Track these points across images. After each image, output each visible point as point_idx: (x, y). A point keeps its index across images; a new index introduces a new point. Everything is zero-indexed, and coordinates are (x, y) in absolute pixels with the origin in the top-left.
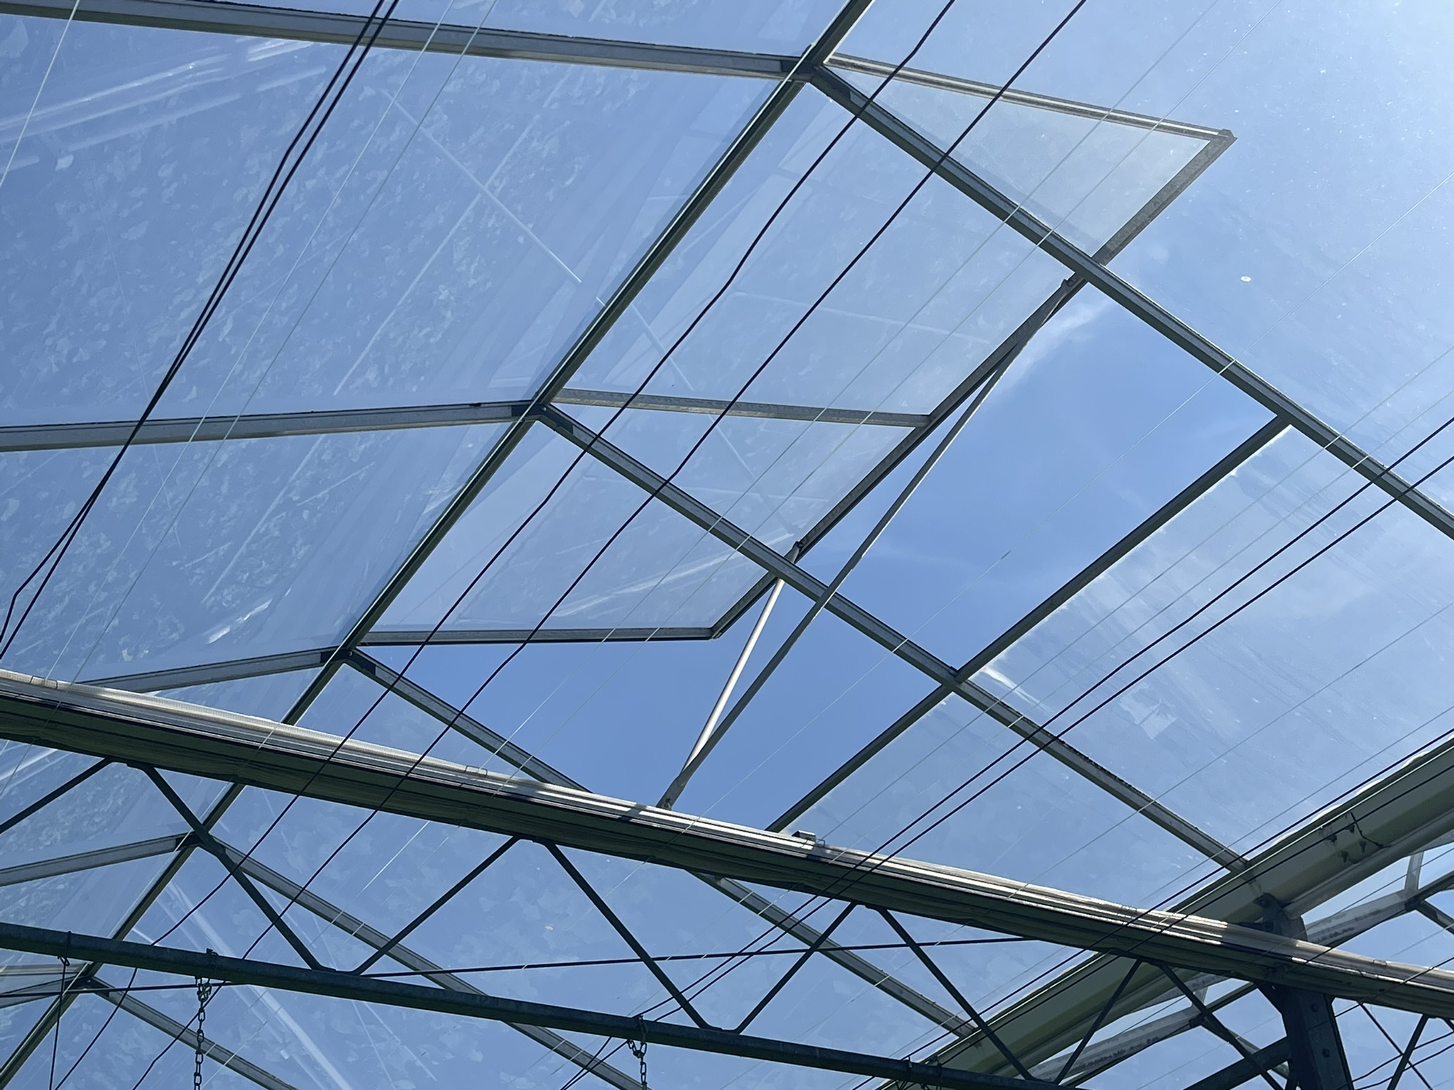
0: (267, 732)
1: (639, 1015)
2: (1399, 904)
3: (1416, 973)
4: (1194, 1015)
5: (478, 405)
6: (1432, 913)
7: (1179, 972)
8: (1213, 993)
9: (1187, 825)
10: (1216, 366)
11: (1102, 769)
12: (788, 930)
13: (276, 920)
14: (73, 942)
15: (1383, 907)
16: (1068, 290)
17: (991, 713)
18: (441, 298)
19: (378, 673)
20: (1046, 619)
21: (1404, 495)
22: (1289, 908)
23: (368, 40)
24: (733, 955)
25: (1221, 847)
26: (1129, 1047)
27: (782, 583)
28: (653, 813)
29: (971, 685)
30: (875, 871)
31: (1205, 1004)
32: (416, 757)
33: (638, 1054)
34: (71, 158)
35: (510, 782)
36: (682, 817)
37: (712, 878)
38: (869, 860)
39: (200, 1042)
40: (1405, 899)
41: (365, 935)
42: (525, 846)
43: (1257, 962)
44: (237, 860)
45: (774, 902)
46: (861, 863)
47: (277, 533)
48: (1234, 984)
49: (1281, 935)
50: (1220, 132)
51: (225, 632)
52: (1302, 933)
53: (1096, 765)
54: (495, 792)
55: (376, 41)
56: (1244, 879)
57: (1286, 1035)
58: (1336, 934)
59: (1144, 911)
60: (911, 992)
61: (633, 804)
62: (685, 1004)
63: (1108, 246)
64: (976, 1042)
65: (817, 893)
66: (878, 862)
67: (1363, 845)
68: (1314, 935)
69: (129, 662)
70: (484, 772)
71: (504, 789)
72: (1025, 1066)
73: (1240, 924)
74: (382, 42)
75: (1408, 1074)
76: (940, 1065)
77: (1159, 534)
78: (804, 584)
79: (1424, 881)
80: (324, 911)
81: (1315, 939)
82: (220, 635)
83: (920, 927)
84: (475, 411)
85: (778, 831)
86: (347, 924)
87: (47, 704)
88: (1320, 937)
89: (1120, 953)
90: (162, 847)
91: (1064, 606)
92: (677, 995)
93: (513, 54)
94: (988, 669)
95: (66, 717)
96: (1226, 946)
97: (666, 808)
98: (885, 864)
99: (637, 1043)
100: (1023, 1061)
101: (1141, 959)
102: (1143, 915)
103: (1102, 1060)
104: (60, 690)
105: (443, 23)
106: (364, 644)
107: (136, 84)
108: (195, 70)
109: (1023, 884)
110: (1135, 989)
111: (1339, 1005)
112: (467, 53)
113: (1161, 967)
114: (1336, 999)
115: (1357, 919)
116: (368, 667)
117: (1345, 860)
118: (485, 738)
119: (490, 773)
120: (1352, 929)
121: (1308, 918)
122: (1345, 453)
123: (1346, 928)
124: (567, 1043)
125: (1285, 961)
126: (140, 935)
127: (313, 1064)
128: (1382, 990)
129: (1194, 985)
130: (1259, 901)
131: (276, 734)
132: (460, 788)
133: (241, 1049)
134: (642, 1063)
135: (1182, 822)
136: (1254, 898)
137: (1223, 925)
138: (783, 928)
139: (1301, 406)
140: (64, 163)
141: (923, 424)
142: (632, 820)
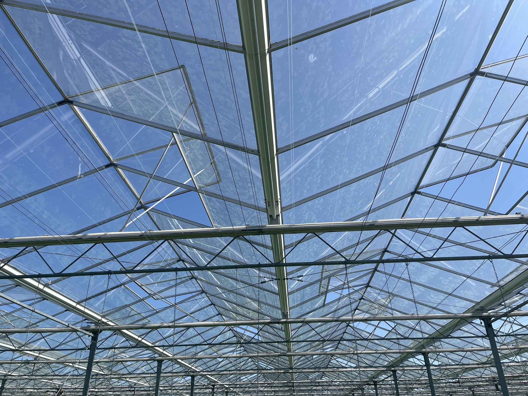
5: (427, 148)
19: (423, 194)
28: (483, 218)
33: (491, 262)
36: (489, 217)
61: (478, 217)
62: (499, 251)
71: (452, 220)
97: (485, 216)
99: (491, 260)
106: (418, 189)
116: (420, 193)
142: (479, 220)
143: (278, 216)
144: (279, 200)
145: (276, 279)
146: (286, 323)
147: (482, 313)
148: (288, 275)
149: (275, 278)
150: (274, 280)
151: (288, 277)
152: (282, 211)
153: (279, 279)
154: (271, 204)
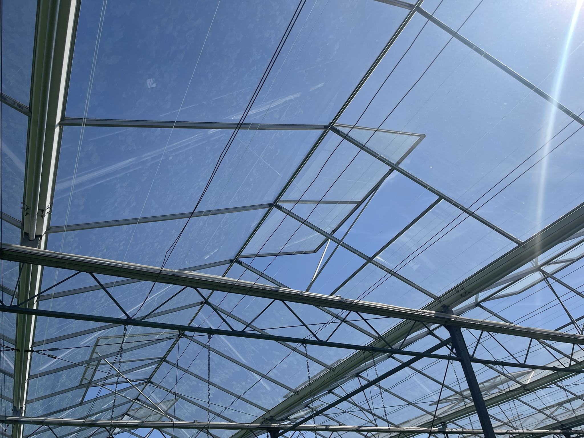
0: (220, 279)
1: (305, 338)
2: (474, 305)
3: (479, 321)
4: (428, 332)
5: (261, 205)
6: (482, 307)
7: (425, 323)
8: (432, 327)
9: (425, 290)
10: (426, 188)
11: (405, 278)
12: (337, 318)
13: (224, 320)
14: (181, 327)
15: (470, 306)
16: (391, 171)
17: (379, 267)
18: (251, 181)
19: (243, 264)
20: (390, 245)
21: (471, 214)
22: (449, 308)
23: (238, 128)
24: (326, 323)
25: (433, 295)
26: (414, 340)
27: (330, 240)
28: (305, 293)
29: (374, 261)
30: (356, 304)
31: (431, 330)
32: (254, 283)
33: (305, 347)
34: (172, 157)
35: (273, 287)
36: (311, 293)
37: (318, 306)
38: (355, 301)
39: (209, 348)
40: (475, 304)
41: (243, 322)
42: (277, 301)
43: (443, 320)
44: (215, 308)
45: (333, 312)
46: (353, 302)
47: (218, 234)
48: (437, 325)
49: (448, 314)
50: (422, 135)
51: (208, 256)
52: (452, 313)
53: (403, 277)
54: (270, 290)
55: (240, 128)
56: (439, 302)
57: (450, 337)
58: (460, 313)
59: (417, 310)
60: (364, 330)
61: (300, 291)
62: (315, 336)
63: (399, 161)
64: (380, 341)
65: (343, 309)
66: (357, 302)
67: (465, 293)
68: (455, 313)
69: (188, 265)
70: (267, 286)
71: (272, 289)
72: (391, 346)
73: (438, 312)
74: (242, 128)
75: (479, 345)
76: (372, 347)
77: (415, 225)
78: (335, 240)
79: (479, 300)
80: (234, 317)
81: (455, 314)
82: (207, 257)
83: (365, 316)
84: (261, 206)
85: (332, 296)
86: (239, 320)
87: (173, 275)
88: (456, 313)
89: (412, 320)
90: (197, 304)
91: (394, 242)
92: (313, 333)
93: (266, 129)
94: (377, 257)
95: (177, 278)
96: (435, 317)
97: (308, 292)
98: (358, 302)
99: (304, 344)
100: (390, 344)
101: (416, 321)
102: (417, 311)
103: (408, 343)
104: (176, 272)
105: (253, 123)
106: (239, 258)
107: (185, 140)
108: (197, 136)
109: (389, 305)
110: (416, 327)
111: (462, 329)
112: (258, 129)
113: (421, 322)
114: (461, 328)
115: (464, 309)
116: (240, 263)
117: (461, 296)
118: (267, 278)
119: (269, 286)
120: (463, 311)
121: (453, 309)
122: (456, 205)
123: (462, 311)
124: (288, 345)
125: (449, 320)
126: (194, 324)
127: (232, 351)
128: (472, 326)
129: (428, 326)
130: (442, 306)
131: (222, 279)
132: (262, 289)
133: (217, 349)
134: (306, 349)
135: (423, 289)
136: (441, 306)
137: (434, 312)
138: (336, 317)
139: (445, 195)
140: (171, 158)
141: (359, 203)
142: (300, 295)
143: (39, 236)
144: (48, 210)
145: (13, 349)
146: (16, 423)
147: (271, 423)
148: (35, 345)
149: (13, 346)
150: (9, 350)
151: (35, 349)
152: (48, 231)
153: (18, 350)
154: (30, 211)
